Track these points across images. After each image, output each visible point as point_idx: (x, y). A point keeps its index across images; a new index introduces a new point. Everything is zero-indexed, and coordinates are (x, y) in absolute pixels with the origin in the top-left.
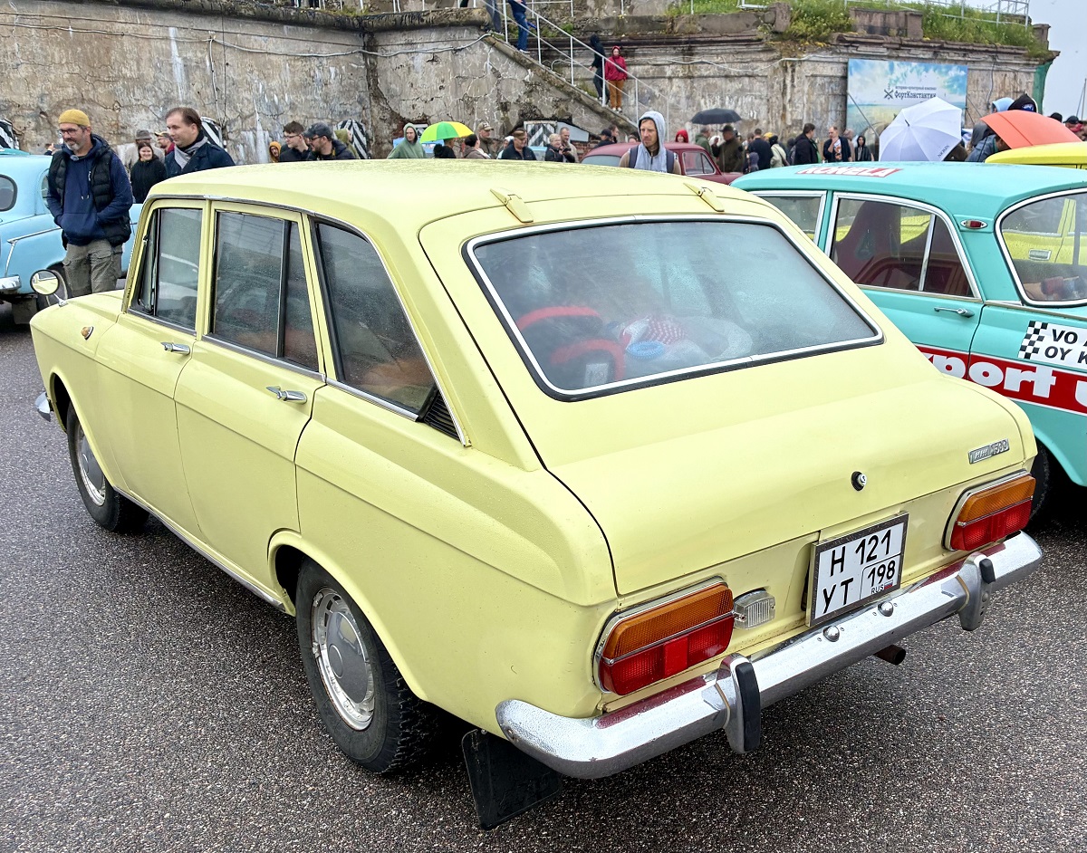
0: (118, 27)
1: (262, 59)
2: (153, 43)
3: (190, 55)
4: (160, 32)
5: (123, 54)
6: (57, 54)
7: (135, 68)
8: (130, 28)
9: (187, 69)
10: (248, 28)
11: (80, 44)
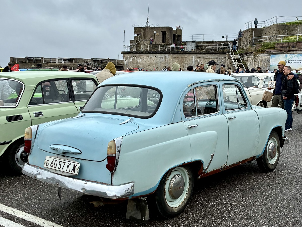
0: (185, 57)
1: (208, 59)
2: (190, 58)
3: (196, 60)
4: (192, 57)
5: (185, 60)
6: (177, 60)
7: (187, 62)
8: (187, 57)
9: (195, 62)
10: (206, 55)
11: (180, 59)
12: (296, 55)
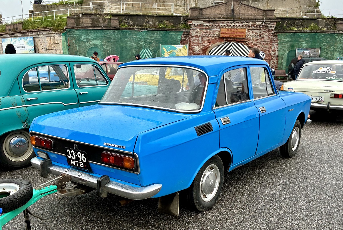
12: (17, 38)
